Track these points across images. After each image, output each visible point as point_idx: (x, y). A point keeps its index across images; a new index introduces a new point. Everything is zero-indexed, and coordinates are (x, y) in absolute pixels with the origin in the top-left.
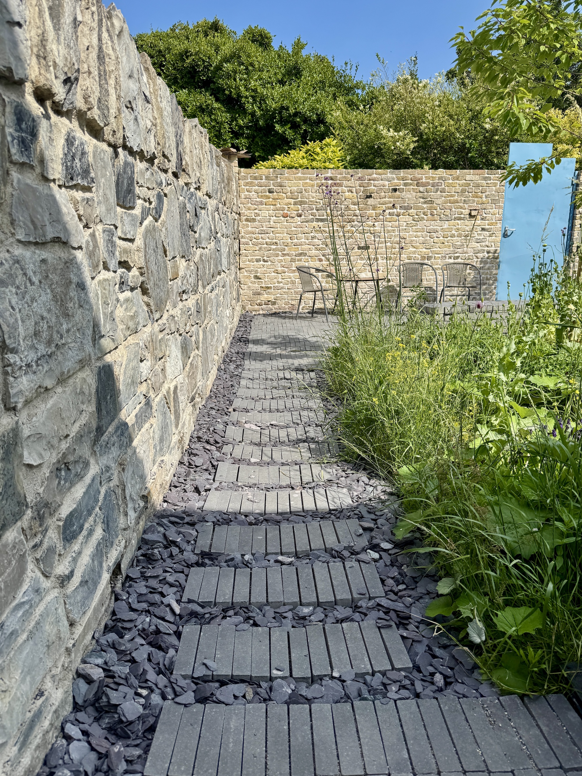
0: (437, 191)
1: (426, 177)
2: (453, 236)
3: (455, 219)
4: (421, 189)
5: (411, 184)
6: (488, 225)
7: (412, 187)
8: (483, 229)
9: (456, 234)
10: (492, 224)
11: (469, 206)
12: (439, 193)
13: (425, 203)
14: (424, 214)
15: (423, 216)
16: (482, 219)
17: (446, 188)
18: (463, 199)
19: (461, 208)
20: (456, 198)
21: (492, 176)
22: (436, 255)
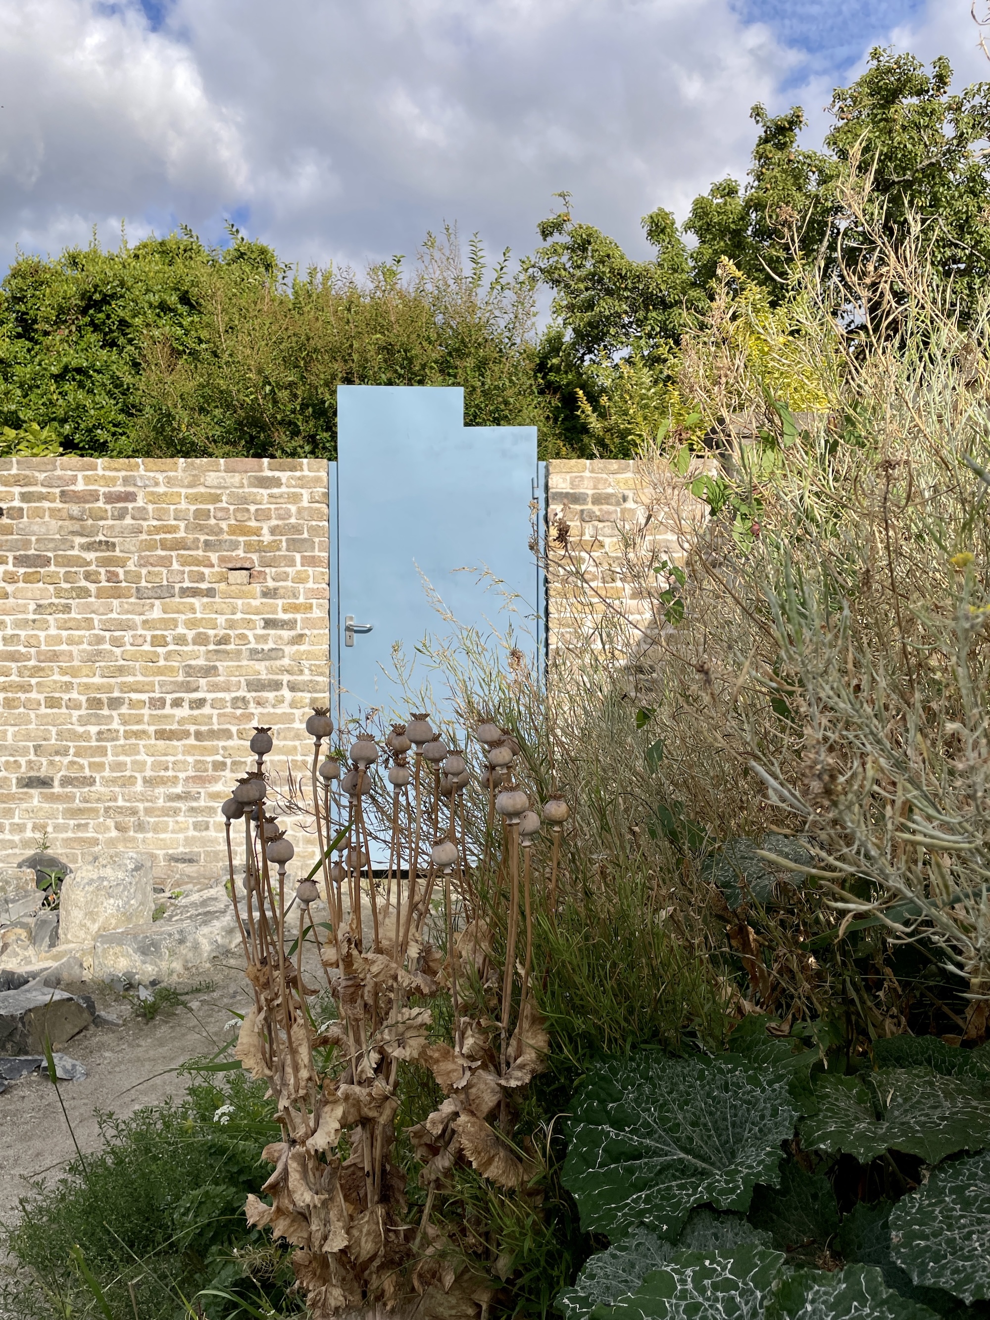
0: (121, 517)
1: (86, 478)
2: (181, 640)
3: (184, 592)
4: (75, 509)
5: (42, 497)
6: (285, 611)
7: (46, 504)
8: (269, 624)
9: (190, 635)
10: (296, 608)
11: (222, 559)
12: (128, 521)
13: (88, 547)
14: (87, 576)
15: (83, 583)
16: (265, 594)
17: (150, 507)
18: (203, 538)
19: (197, 562)
20: (181, 534)
21: (284, 476)
22: (134, 696)
